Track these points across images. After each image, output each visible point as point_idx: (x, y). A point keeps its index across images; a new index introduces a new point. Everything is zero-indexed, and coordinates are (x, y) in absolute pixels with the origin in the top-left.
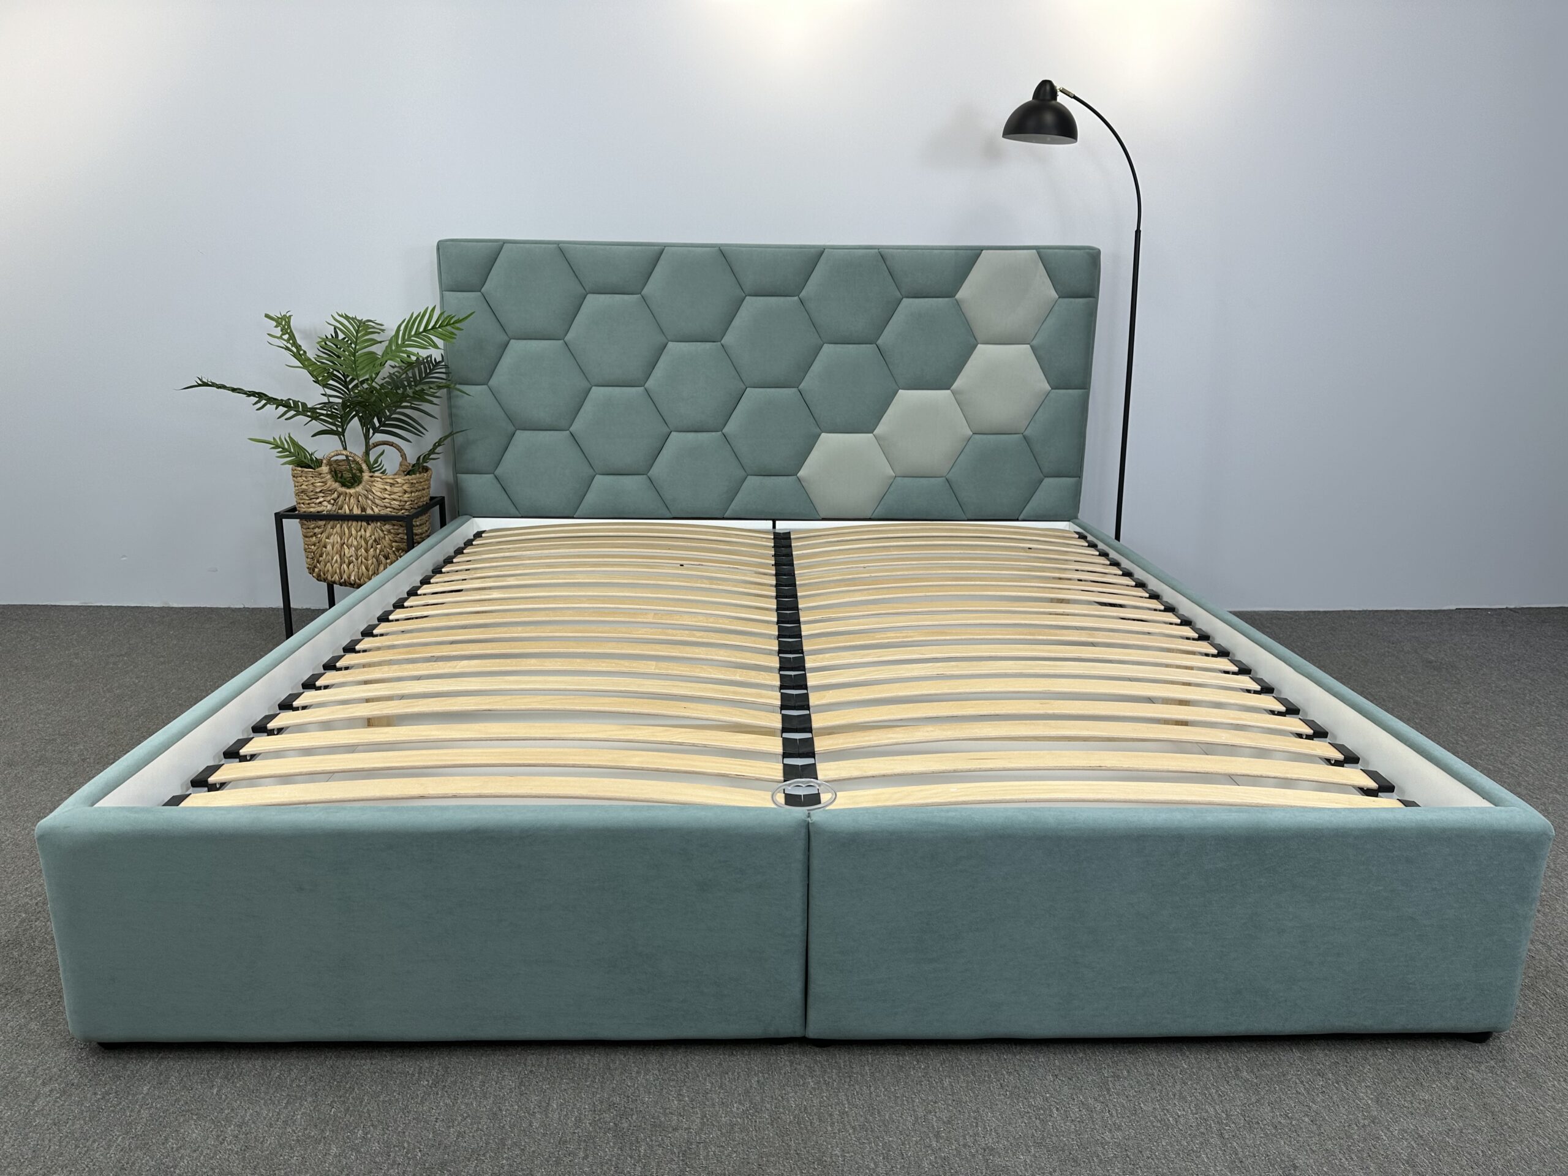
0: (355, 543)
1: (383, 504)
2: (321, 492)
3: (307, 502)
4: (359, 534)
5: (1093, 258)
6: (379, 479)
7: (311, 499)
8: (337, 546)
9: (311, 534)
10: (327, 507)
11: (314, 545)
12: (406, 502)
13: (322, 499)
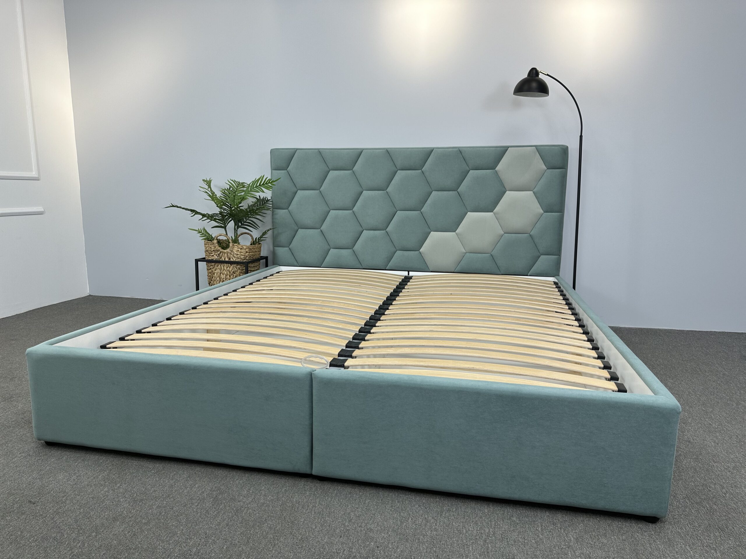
0: (226, 273)
1: (237, 257)
2: (213, 251)
3: (208, 255)
4: (227, 269)
5: (564, 151)
6: (236, 246)
7: (210, 254)
8: (219, 274)
9: (209, 269)
10: (215, 257)
11: (210, 273)
12: (247, 256)
13: (213, 254)
